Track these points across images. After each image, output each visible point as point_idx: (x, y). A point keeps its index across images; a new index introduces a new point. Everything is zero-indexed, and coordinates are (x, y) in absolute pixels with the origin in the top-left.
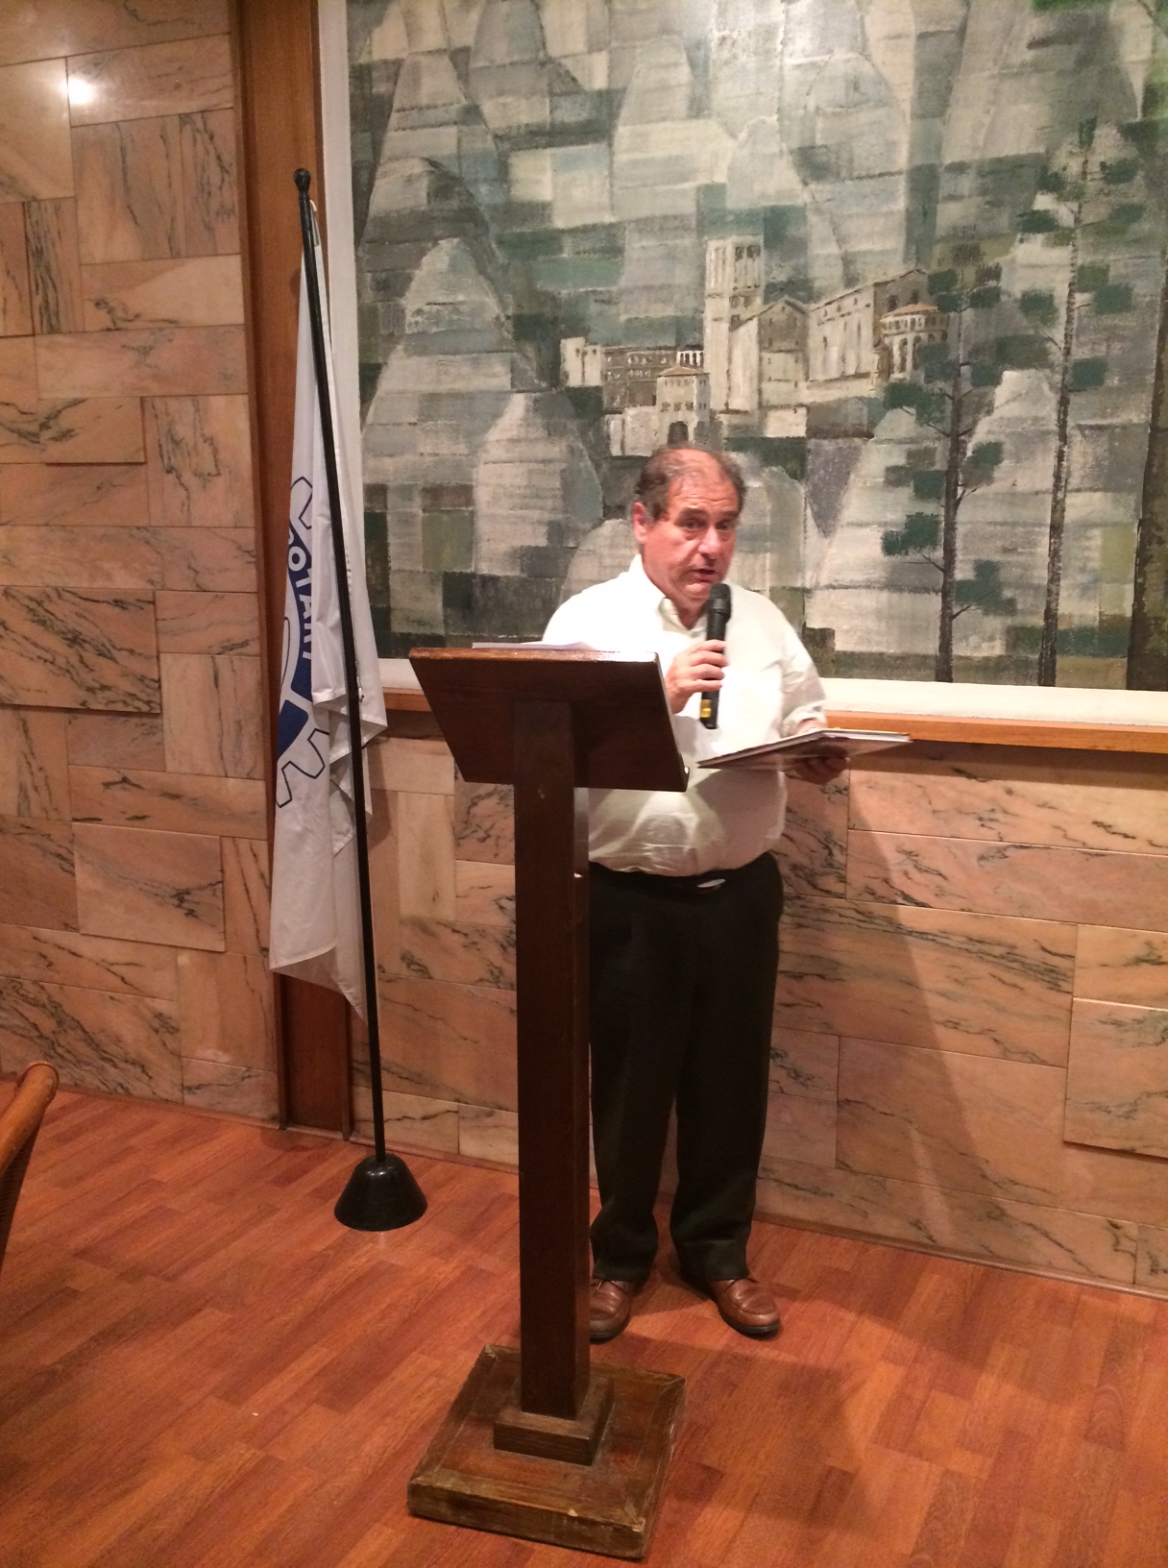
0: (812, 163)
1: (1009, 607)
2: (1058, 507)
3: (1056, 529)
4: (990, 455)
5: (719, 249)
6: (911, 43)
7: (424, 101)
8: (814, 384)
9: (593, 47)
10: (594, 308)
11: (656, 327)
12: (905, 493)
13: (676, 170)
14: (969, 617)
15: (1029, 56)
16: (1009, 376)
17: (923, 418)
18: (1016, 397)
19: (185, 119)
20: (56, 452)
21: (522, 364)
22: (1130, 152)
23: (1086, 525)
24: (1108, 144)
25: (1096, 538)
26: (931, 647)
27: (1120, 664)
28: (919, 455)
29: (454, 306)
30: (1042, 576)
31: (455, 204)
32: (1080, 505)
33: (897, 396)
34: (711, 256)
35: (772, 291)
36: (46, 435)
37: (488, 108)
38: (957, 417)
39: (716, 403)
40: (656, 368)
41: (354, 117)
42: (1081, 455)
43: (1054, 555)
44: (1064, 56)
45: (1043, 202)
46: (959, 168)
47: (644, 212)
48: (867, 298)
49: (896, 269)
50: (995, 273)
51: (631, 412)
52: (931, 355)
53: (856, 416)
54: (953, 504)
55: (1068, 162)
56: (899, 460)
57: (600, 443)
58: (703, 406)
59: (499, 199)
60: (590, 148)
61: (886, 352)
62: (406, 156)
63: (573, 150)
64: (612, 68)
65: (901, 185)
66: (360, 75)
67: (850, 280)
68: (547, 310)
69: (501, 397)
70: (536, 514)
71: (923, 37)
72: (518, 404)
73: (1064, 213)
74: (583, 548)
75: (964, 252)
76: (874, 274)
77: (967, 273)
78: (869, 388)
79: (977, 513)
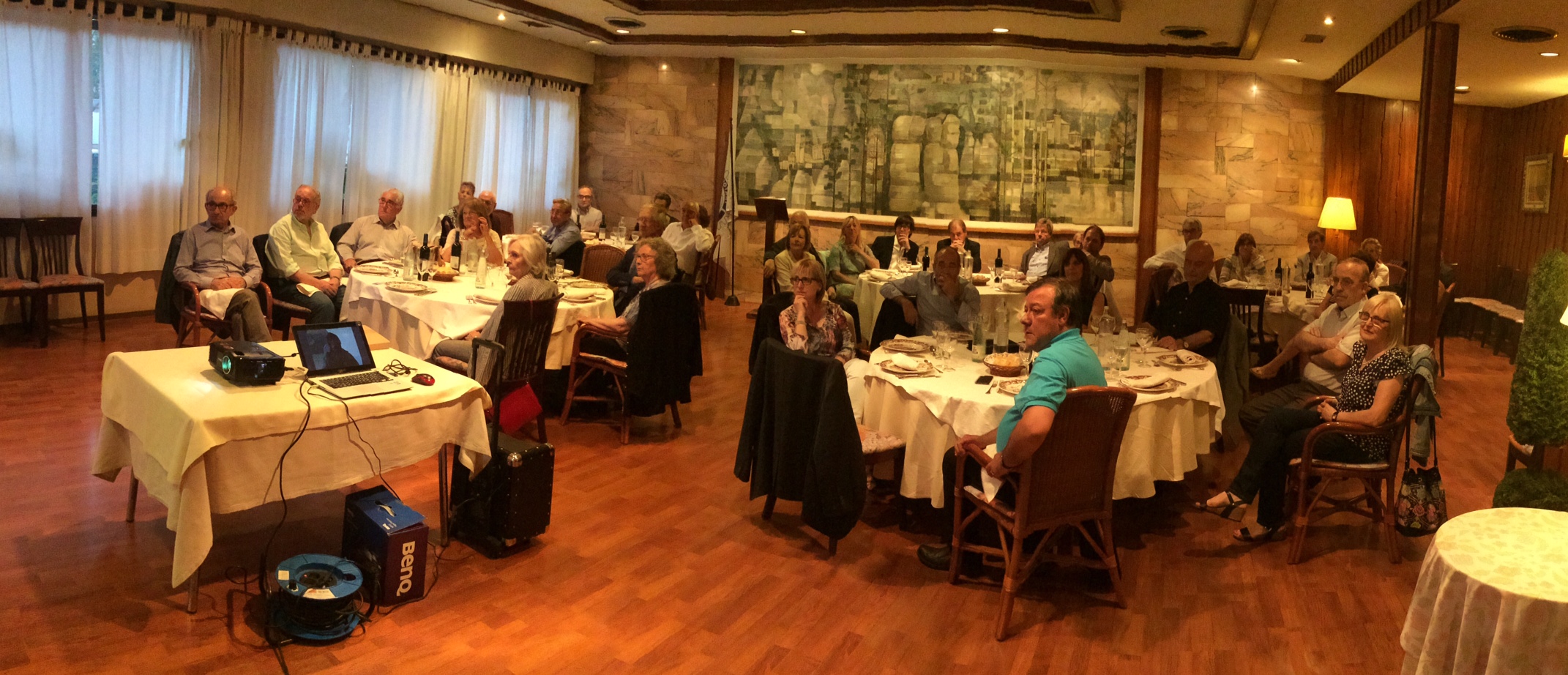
2: (850, 183)
3: (850, 187)
6: (827, 106)
7: (751, 104)
8: (813, 159)
12: (827, 179)
15: (844, 111)
16: (843, 161)
18: (844, 165)
22: (858, 128)
25: (855, 189)
26: (831, 205)
28: (829, 173)
29: (754, 141)
30: (847, 194)
31: (755, 123)
33: (826, 163)
34: (797, 136)
35: (806, 143)
37: (762, 107)
38: (835, 166)
39: (798, 161)
40: (788, 154)
41: (738, 105)
42: (853, 175)
43: (850, 191)
44: (849, 112)
45: (846, 134)
46: (835, 127)
47: (786, 128)
48: (821, 146)
49: (826, 142)
51: (784, 162)
52: (831, 156)
53: (820, 166)
55: (850, 128)
56: (826, 174)
57: (778, 167)
58: (795, 161)
59: (763, 123)
60: (778, 116)
61: (824, 155)
62: (747, 113)
63: (775, 116)
64: (782, 103)
65: (826, 128)
66: (740, 98)
67: (819, 143)
68: (770, 143)
69: (761, 157)
71: (829, 105)
72: (764, 159)
73: (849, 136)
74: (775, 185)
75: (836, 140)
76: (822, 143)
77: (837, 144)
78: (822, 161)
79: (838, 183)
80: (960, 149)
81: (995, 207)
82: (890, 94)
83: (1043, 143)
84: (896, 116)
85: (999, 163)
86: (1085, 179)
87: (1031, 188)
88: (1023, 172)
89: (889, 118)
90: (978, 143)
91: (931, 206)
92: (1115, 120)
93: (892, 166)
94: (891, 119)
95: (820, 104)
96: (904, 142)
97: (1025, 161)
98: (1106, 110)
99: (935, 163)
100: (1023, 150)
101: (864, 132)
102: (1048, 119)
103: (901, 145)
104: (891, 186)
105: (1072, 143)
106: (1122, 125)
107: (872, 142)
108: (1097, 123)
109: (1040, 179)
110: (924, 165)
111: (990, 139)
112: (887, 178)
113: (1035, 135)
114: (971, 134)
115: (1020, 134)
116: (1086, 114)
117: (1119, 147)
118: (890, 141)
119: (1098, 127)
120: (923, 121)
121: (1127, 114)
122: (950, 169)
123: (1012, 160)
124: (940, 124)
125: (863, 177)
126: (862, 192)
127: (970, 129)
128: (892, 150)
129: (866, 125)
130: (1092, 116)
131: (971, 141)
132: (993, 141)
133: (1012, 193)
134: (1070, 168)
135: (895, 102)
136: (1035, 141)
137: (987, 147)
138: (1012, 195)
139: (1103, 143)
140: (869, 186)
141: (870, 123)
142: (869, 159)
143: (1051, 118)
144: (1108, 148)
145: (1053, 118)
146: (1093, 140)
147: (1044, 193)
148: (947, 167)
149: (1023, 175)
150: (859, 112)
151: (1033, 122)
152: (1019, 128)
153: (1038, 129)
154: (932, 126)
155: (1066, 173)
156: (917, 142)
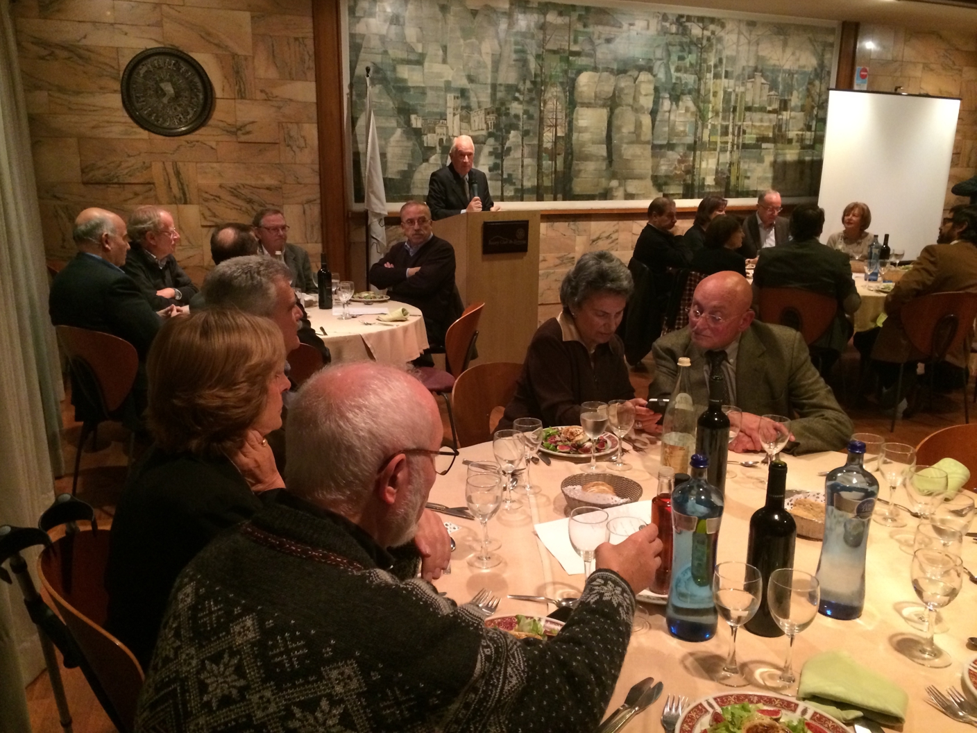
0: (471, 79)
1: (514, 184)
2: (522, 161)
3: (522, 166)
4: (509, 149)
5: (450, 96)
6: (490, 56)
7: (372, 46)
8: (472, 131)
9: (418, 41)
10: (419, 108)
11: (437, 114)
12: (493, 157)
13: (439, 75)
14: (506, 186)
15: (513, 63)
16: (512, 132)
17: (496, 139)
18: (514, 137)
19: (296, 39)
20: (243, 138)
21: (400, 120)
22: (532, 86)
23: (528, 166)
24: (528, 85)
25: (530, 168)
26: (499, 194)
27: (535, 196)
28: (495, 149)
29: (380, 103)
30: (520, 177)
31: (380, 76)
32: (527, 161)
33: (490, 135)
34: (448, 98)
35: (463, 108)
36: (239, 132)
37: (390, 52)
38: (503, 139)
39: (450, 134)
40: (435, 124)
41: (350, 47)
42: (526, 150)
43: (522, 172)
44: (520, 64)
45: (517, 95)
46: (501, 85)
47: (432, 85)
48: (483, 112)
49: (489, 106)
50: (508, 109)
51: (429, 135)
52: (497, 126)
53: (482, 139)
54: (502, 161)
55: (521, 87)
56: (491, 150)
57: (421, 143)
58: (447, 134)
59: (393, 76)
60: (417, 67)
61: (487, 124)
62: (365, 60)
63: (414, 66)
64: (423, 47)
65: (489, 87)
66: (352, 36)
67: (479, 107)
68: (407, 107)
69: (394, 130)
70: (404, 161)
71: (493, 55)
72: (399, 131)
73: (521, 98)
74: (418, 170)
75: (503, 104)
76: (484, 107)
77: (503, 108)
78: (484, 133)
79: (507, 163)
80: (654, 113)
81: (690, 182)
82: (572, 43)
83: (741, 105)
84: (579, 72)
85: (696, 128)
86: (779, 145)
87: (726, 158)
88: (718, 139)
89: (571, 75)
90: (674, 107)
91: (620, 185)
92: (812, 77)
93: (575, 136)
94: (573, 76)
95: (480, 53)
96: (588, 105)
97: (722, 126)
98: (804, 67)
99: (625, 130)
100: (721, 114)
101: (540, 93)
102: (749, 78)
103: (585, 109)
104: (575, 162)
105: (770, 105)
106: (817, 83)
107: (550, 105)
108: (795, 83)
109: (735, 147)
110: (613, 134)
111: (688, 101)
112: (568, 151)
113: (733, 97)
114: (667, 96)
115: (718, 94)
116: (785, 71)
117: (813, 107)
118: (572, 104)
119: (796, 87)
120: (613, 79)
121: (822, 70)
122: (643, 138)
123: (709, 127)
124: (632, 84)
125: (539, 153)
126: (538, 173)
127: (666, 90)
128: (575, 116)
129: (543, 83)
130: (791, 73)
131: (666, 104)
132: (690, 104)
133: (707, 164)
134: (766, 133)
135: (577, 54)
136: (733, 103)
137: (683, 111)
138: (708, 166)
139: (799, 104)
140: (546, 163)
141: (548, 80)
142: (546, 129)
143: (751, 76)
144: (803, 109)
145: (754, 77)
146: (790, 100)
147: (739, 163)
148: (638, 136)
149: (719, 143)
150: (533, 65)
151: (732, 82)
152: (717, 87)
153: (737, 90)
154: (622, 85)
155: (763, 139)
156: (604, 106)
